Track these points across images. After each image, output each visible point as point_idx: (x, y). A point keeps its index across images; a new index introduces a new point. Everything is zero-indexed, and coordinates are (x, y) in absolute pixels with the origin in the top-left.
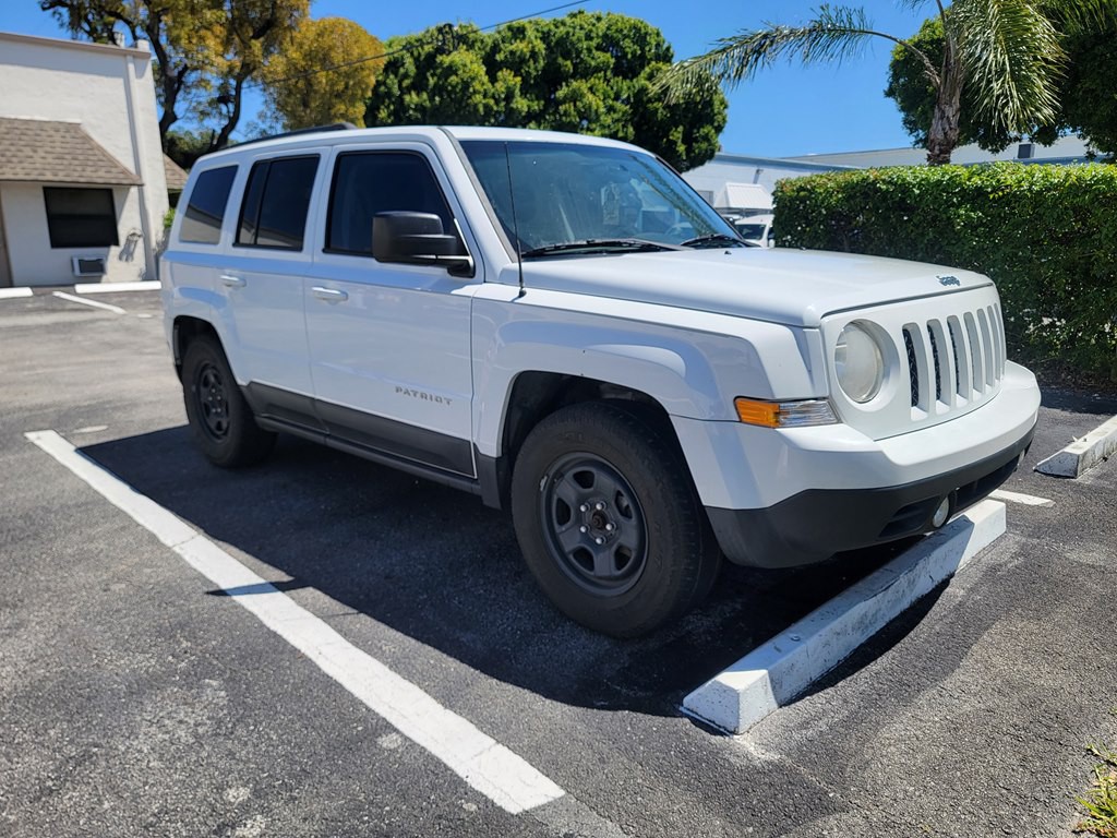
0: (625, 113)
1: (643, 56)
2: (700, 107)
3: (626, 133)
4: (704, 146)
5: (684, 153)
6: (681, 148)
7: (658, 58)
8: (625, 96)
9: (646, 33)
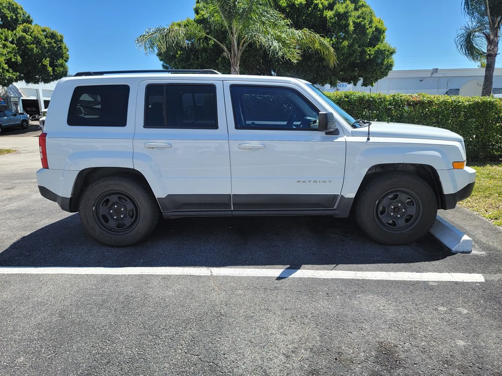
0: (13, 49)
1: (17, 19)
2: (56, 49)
3: (17, 59)
4: (62, 69)
5: (52, 71)
6: (50, 69)
7: (24, 21)
8: (10, 40)
9: (17, 8)
